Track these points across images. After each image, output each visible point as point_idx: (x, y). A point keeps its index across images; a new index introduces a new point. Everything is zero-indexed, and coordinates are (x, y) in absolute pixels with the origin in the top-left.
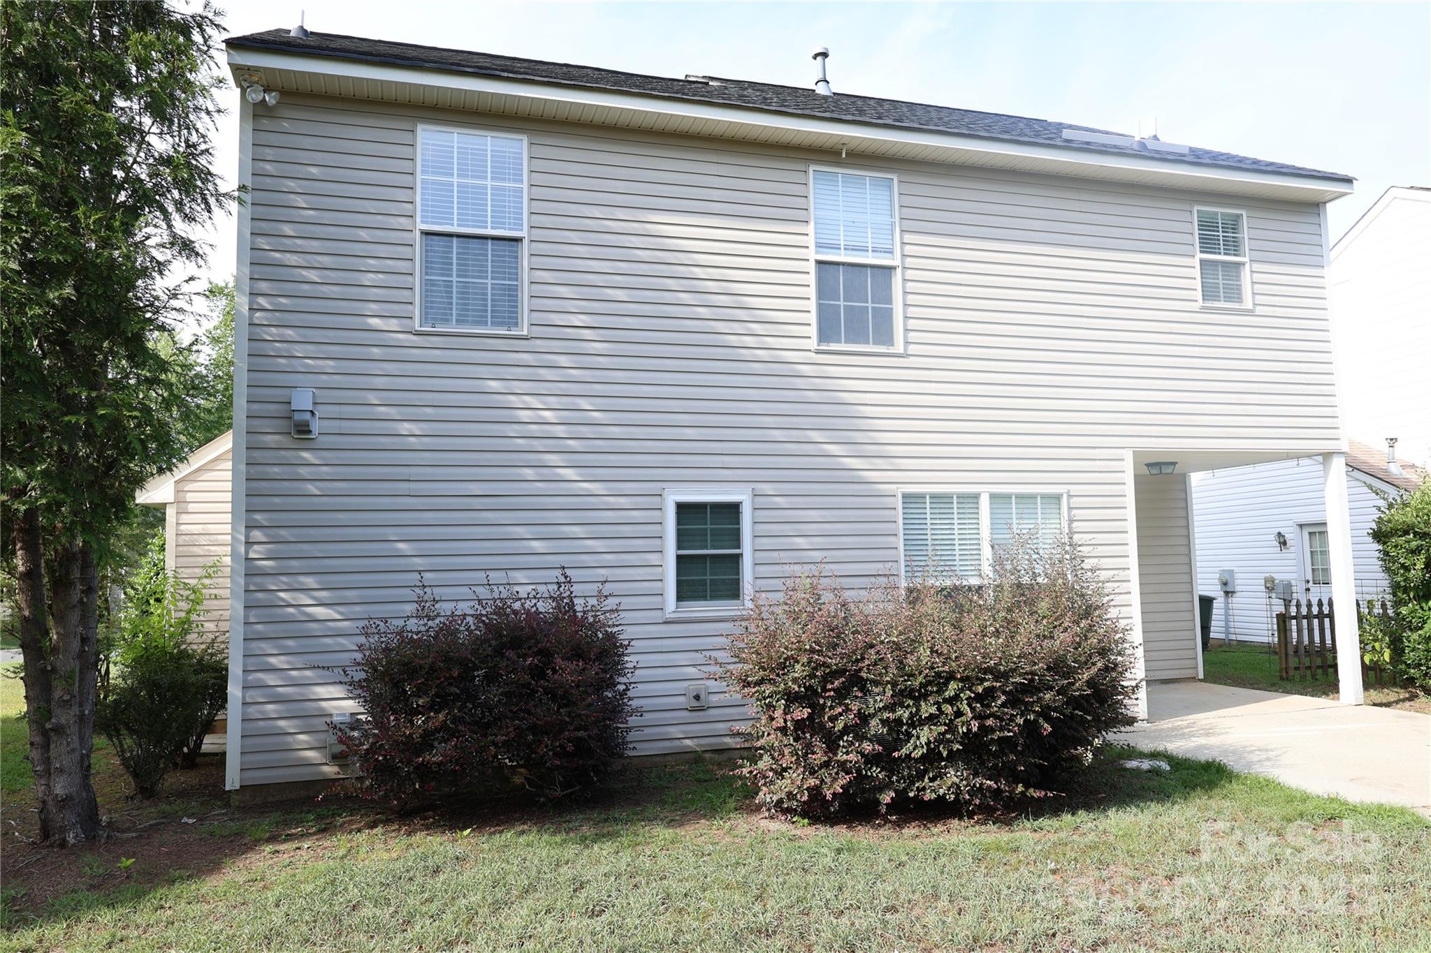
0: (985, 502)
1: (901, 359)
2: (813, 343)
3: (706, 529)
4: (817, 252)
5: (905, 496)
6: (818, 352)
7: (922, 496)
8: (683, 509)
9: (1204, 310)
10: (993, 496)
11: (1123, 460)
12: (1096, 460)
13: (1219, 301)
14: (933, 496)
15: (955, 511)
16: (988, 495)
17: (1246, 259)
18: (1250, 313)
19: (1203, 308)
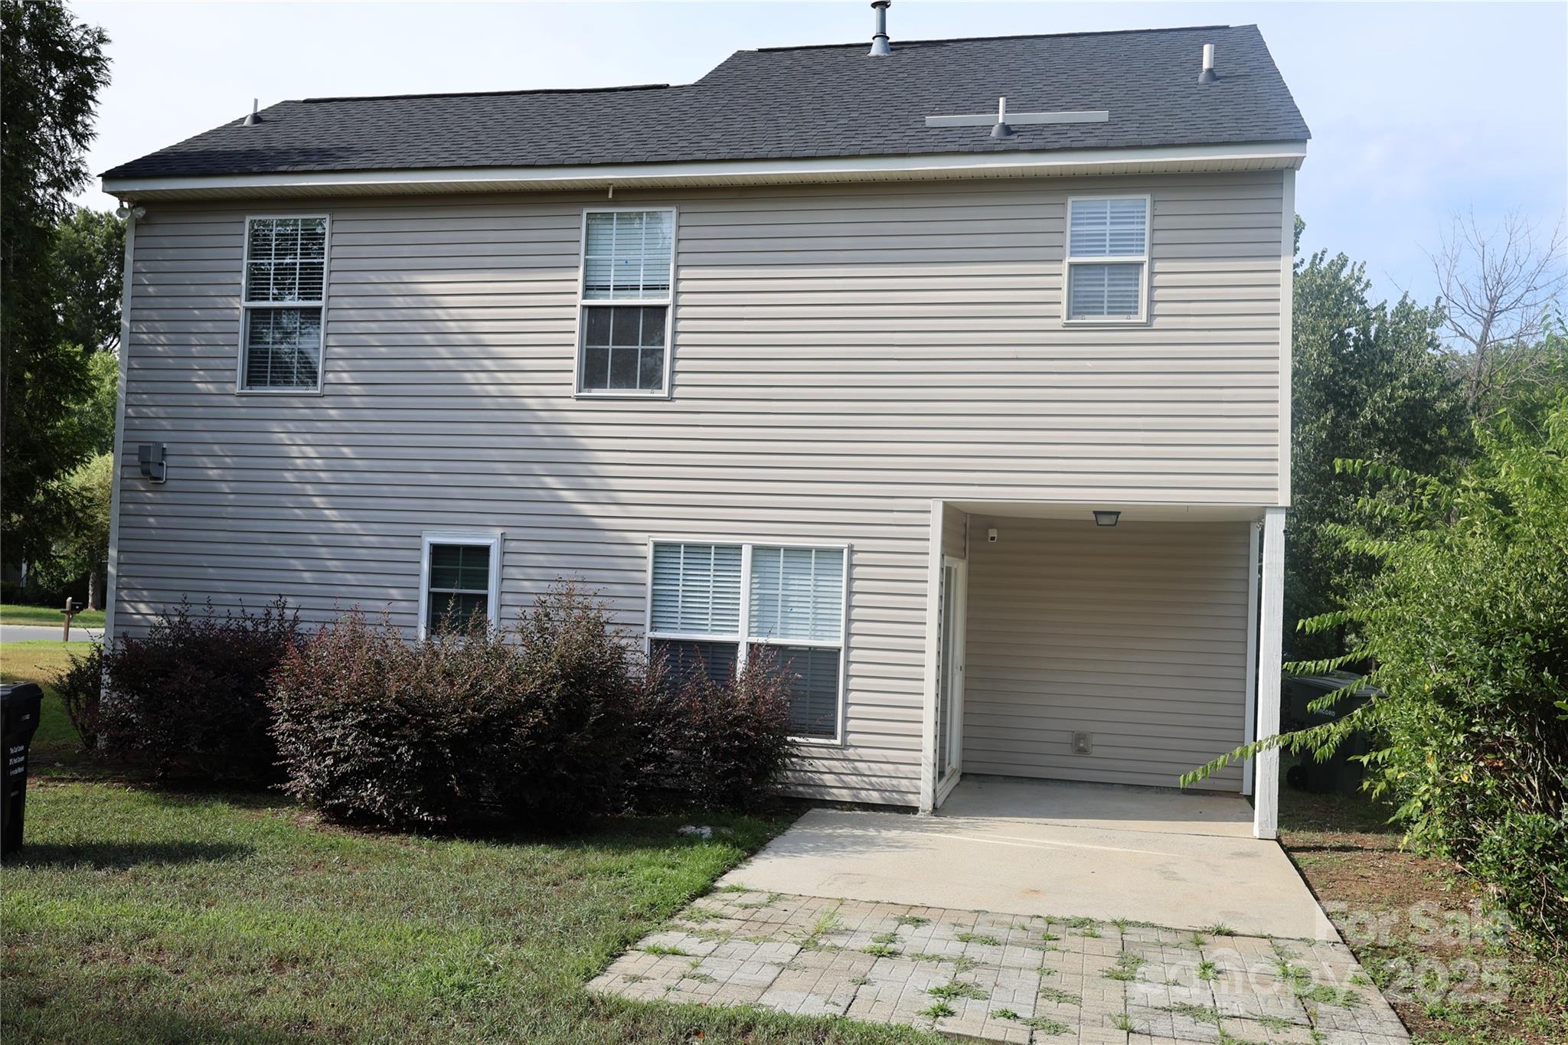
0: (746, 554)
1: (666, 403)
2: (572, 390)
3: (458, 570)
4: (585, 297)
5: (657, 545)
6: (579, 399)
7: (677, 545)
8: (437, 550)
9: (1068, 327)
10: (756, 549)
11: (929, 512)
12: (892, 511)
13: (1102, 313)
14: (688, 546)
15: (712, 562)
16: (750, 546)
17: (1144, 258)
18: (1147, 326)
19: (1067, 325)
